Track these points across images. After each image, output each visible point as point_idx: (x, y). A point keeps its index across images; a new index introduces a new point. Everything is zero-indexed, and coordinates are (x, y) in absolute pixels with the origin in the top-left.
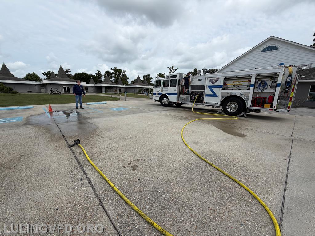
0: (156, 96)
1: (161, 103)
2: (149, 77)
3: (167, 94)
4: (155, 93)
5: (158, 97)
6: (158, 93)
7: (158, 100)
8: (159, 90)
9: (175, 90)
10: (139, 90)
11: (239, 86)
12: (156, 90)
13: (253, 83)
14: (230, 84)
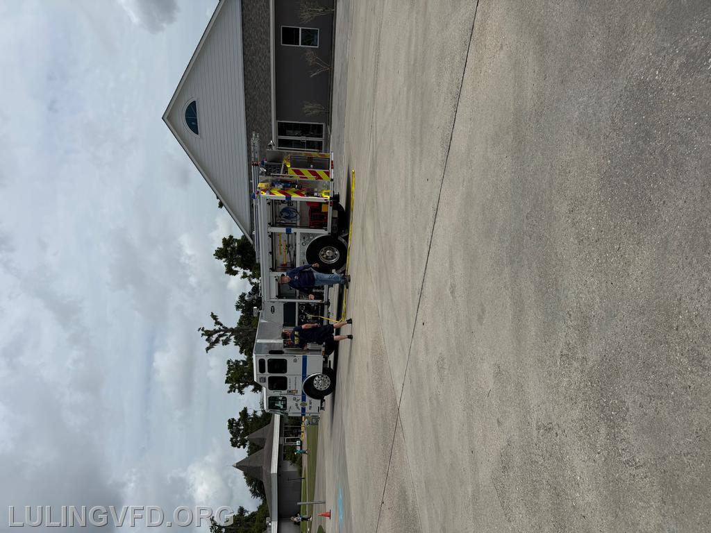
0: (310, 407)
1: (326, 392)
2: (238, 424)
3: (303, 381)
4: (300, 411)
5: (310, 403)
6: (300, 402)
7: (320, 401)
8: (295, 399)
9: (295, 361)
10: (289, 463)
11: (288, 246)
12: (293, 409)
13: (283, 230)
14: (283, 258)
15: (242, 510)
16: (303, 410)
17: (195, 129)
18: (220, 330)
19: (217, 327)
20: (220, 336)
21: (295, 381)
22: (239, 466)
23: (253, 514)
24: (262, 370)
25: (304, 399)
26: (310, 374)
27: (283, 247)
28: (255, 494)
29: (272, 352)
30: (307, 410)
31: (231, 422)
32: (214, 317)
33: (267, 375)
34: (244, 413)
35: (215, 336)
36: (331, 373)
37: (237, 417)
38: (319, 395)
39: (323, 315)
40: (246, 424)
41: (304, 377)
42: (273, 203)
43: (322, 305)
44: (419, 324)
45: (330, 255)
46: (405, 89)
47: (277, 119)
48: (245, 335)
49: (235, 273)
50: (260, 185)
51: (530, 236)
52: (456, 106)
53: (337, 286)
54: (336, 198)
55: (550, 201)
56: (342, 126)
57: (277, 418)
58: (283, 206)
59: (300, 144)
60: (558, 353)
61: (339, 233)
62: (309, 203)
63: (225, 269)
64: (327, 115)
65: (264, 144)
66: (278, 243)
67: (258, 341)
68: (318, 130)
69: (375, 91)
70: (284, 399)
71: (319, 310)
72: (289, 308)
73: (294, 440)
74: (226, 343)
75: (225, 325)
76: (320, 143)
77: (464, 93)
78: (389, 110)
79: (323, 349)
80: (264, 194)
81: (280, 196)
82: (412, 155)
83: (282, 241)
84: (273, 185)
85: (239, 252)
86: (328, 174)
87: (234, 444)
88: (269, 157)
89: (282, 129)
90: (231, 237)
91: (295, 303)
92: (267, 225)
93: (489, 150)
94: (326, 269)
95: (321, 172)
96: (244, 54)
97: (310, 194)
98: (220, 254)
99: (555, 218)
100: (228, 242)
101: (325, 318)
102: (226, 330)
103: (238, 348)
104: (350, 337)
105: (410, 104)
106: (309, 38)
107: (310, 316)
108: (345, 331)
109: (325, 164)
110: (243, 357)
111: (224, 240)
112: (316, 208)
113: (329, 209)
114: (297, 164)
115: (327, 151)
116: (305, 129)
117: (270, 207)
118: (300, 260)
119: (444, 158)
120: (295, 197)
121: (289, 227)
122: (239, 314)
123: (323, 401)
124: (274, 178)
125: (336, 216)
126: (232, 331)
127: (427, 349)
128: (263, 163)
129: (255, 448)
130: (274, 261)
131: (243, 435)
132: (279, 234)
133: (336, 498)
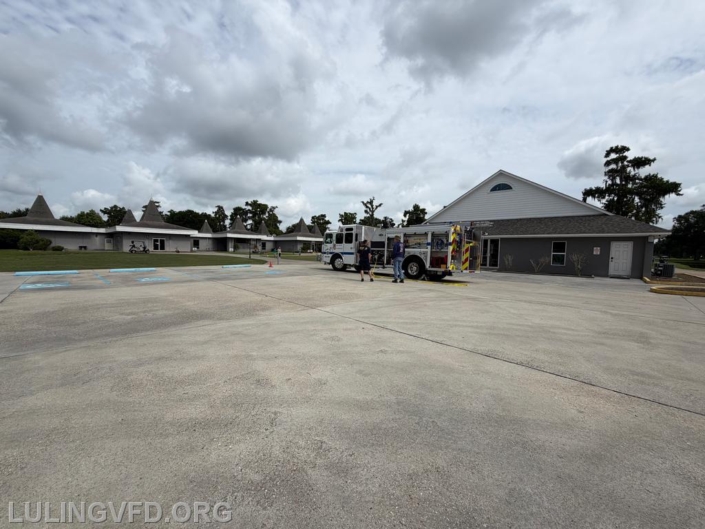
0: (326, 257)
2: (323, 219)
3: (340, 253)
4: (324, 251)
5: (328, 257)
6: (329, 251)
7: (329, 262)
8: (331, 248)
9: (352, 248)
10: (302, 246)
11: (419, 244)
12: (326, 247)
13: (429, 241)
14: (412, 241)
15: (280, 222)
16: (325, 253)
17: (494, 189)
18: (373, 208)
19: (374, 207)
20: (370, 209)
21: (340, 248)
22: (302, 220)
23: (278, 228)
24: (347, 230)
25: (331, 253)
26: (344, 257)
27: (419, 241)
28: (288, 228)
29: (357, 235)
30: (325, 255)
31: (324, 216)
32: (380, 205)
33: (344, 232)
34: (328, 222)
35: (370, 206)
36: (344, 268)
37: (327, 219)
38: (332, 262)
39: (377, 264)
40: (323, 223)
41: (342, 253)
42: (447, 235)
43: (383, 264)
44: (363, 325)
45: (413, 269)
46: (530, 324)
47: (501, 239)
48: (370, 221)
49: (405, 216)
50: (459, 226)
51: (418, 423)
52: (521, 364)
53: (393, 273)
54: (450, 274)
55: (447, 447)
56: (498, 279)
57: (321, 240)
58: (445, 242)
59: (485, 252)
60: (325, 439)
61: (427, 275)
62: (447, 256)
63: (407, 210)
64: (504, 269)
65: (485, 230)
66: (422, 238)
67: (363, 227)
68: (494, 263)
69: (525, 301)
70: (331, 242)
71: (380, 262)
72: (381, 244)
73: (313, 249)
74: (366, 212)
75: (376, 211)
76: (486, 265)
77: (534, 372)
78: (512, 311)
79: (357, 264)
80: (453, 230)
81: (451, 238)
82: (481, 326)
83: (423, 241)
84: (459, 234)
85: (417, 218)
86: (466, 269)
87: (313, 218)
88: (477, 233)
89: (494, 242)
90: (426, 213)
91: (384, 248)
92: (433, 231)
93: (489, 390)
94: (405, 267)
95: (467, 264)
96: (545, 218)
97: (453, 258)
98: (416, 207)
99: (432, 451)
100: (423, 211)
101: (375, 266)
102: (373, 212)
103: (363, 218)
104: (363, 280)
105: (519, 327)
106: (558, 259)
107: (376, 257)
108: (366, 277)
109: (472, 267)
110: (358, 221)
111: (424, 210)
112: (443, 261)
113: (442, 269)
114: (473, 250)
115: (481, 269)
116: (494, 256)
117: (444, 233)
118: (410, 251)
119: (480, 352)
120: (451, 248)
121: (431, 244)
122: (382, 219)
123: (329, 264)
124: (463, 235)
125: (438, 274)
126: (373, 215)
127: (346, 330)
128: (473, 229)
129: (310, 228)
130: (410, 236)
131: (317, 222)
132: (427, 239)
133: (279, 270)
